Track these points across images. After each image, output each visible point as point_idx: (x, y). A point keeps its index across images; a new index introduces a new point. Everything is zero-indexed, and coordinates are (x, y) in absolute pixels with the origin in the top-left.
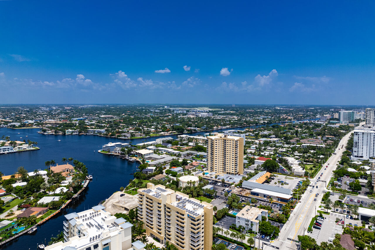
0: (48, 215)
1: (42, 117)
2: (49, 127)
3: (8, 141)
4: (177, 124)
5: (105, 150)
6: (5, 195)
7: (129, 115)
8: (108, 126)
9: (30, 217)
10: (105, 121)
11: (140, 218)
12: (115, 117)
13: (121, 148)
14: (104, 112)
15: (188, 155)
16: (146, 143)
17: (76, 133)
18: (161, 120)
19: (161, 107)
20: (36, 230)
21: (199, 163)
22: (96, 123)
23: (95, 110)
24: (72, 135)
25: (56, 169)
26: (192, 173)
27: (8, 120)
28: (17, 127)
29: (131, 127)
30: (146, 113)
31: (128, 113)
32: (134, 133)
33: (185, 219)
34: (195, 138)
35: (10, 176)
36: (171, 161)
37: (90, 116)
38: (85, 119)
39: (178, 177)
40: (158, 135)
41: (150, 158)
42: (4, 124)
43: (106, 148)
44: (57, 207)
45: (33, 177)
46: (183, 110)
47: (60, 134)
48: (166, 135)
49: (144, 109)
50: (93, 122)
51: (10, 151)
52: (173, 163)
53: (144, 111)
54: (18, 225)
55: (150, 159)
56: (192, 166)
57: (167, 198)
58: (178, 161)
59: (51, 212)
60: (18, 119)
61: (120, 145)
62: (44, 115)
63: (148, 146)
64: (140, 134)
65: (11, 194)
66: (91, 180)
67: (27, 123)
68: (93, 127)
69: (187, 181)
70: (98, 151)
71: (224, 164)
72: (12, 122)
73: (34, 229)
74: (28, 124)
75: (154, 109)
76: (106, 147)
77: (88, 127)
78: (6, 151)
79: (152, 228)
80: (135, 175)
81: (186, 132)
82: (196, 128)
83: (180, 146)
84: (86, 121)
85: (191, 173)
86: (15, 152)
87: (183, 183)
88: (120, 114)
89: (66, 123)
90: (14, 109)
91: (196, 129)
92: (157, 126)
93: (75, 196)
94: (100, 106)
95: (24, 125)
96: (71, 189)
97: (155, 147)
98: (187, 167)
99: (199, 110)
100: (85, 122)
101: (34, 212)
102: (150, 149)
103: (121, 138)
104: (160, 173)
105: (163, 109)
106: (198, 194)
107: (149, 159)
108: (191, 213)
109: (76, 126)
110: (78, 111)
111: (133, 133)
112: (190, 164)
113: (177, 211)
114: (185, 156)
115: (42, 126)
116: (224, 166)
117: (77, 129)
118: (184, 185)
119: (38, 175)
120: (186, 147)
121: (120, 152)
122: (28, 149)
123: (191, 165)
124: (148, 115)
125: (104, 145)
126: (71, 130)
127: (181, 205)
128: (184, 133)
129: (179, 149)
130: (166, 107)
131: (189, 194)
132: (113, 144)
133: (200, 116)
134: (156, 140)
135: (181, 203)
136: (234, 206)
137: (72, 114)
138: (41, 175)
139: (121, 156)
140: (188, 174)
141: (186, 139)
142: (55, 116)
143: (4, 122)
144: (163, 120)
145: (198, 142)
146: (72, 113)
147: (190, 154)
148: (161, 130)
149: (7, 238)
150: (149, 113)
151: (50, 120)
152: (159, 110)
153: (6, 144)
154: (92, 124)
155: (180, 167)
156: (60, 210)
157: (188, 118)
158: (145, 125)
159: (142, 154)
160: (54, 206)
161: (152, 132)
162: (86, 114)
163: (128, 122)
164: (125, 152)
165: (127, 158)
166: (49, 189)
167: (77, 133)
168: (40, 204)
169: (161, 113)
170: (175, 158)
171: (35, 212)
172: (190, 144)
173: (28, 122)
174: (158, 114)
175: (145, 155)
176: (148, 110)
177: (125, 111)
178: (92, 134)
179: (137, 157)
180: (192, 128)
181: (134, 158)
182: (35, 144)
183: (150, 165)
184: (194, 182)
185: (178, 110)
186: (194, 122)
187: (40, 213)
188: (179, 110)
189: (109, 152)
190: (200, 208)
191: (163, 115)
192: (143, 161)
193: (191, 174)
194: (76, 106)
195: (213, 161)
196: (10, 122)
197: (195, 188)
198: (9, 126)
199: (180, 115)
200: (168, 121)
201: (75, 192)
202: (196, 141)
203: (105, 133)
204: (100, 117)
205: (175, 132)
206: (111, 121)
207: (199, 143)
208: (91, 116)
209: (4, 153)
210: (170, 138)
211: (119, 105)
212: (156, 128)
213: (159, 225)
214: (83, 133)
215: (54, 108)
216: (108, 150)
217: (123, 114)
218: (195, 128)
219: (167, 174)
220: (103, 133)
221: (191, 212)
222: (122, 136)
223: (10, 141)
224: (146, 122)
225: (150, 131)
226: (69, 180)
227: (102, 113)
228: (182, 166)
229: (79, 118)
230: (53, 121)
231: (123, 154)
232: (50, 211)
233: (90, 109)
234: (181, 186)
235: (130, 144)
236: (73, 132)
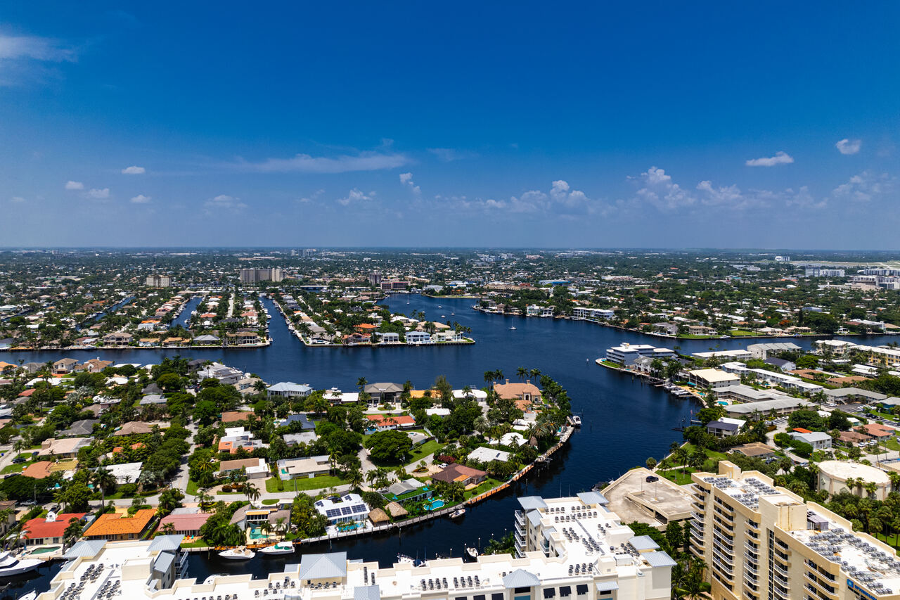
0: (485, 488)
1: (482, 274)
2: (492, 298)
3: (422, 321)
4: (813, 308)
5: (613, 361)
6: (413, 428)
7: (673, 276)
8: (620, 302)
9: (453, 483)
10: (614, 289)
11: (696, 548)
12: (638, 280)
13: (652, 360)
14: (612, 268)
15: (850, 400)
16: (718, 354)
17: (547, 315)
18: (764, 294)
19: (764, 257)
20: (463, 514)
21: (890, 431)
22: (592, 293)
23: (591, 263)
24: (539, 317)
25: (506, 390)
26: (864, 456)
27: (423, 278)
28: (436, 294)
29: (679, 309)
30: (721, 272)
31: (673, 271)
32: (688, 323)
33: (839, 592)
34: (877, 353)
35: (423, 392)
36: (792, 411)
37: (581, 276)
38: (568, 284)
39: (815, 460)
40: (753, 334)
41: (729, 395)
42: (416, 286)
43: (614, 356)
44: (504, 476)
45: (460, 401)
46: (834, 268)
47: (515, 313)
48: (777, 335)
49: (715, 264)
50: (586, 292)
51: (425, 342)
52: (800, 418)
53: (715, 267)
54: (434, 495)
55: (729, 397)
56: (865, 437)
57: (779, 514)
58: (817, 415)
59: (491, 483)
60: (439, 279)
61: (650, 351)
62: (485, 270)
63: (725, 362)
64: (704, 327)
65: (423, 428)
66: (577, 426)
67: (454, 287)
68: (587, 302)
69: (846, 478)
70: (597, 361)
72: (430, 284)
73: (461, 512)
74: (456, 289)
75: (742, 264)
76: (615, 353)
77: (574, 301)
78: (418, 340)
79: (730, 587)
80: (688, 433)
81: (842, 331)
82: (882, 323)
83: (824, 370)
84: (571, 288)
85: (860, 456)
86: (432, 345)
87: (832, 479)
88: (651, 275)
89: (527, 291)
90: (434, 259)
91: (881, 325)
92: (752, 309)
93: (542, 458)
94: (602, 253)
95: (448, 291)
96: (534, 441)
97: (744, 366)
98: (844, 436)
99: (892, 269)
100: (569, 291)
101: (461, 474)
102: (729, 371)
103: (652, 333)
104: (756, 440)
105: (771, 265)
106: (889, 527)
107: (725, 397)
108: (861, 578)
109: (548, 297)
110: (554, 264)
111: (683, 323)
112: (856, 428)
113: (812, 559)
114: (841, 403)
115: (481, 294)
117: (550, 304)
118: (837, 489)
119: (470, 398)
120: (842, 377)
121: (649, 369)
122: (454, 341)
123: (862, 431)
124: (727, 280)
125: (610, 348)
126: (537, 308)
127: (823, 544)
128: (837, 335)
129: (818, 379)
130: (779, 259)
131: (854, 517)
132: (632, 348)
133: (896, 287)
134: (748, 347)
135: (824, 538)
137: (541, 270)
138: (476, 399)
139: (651, 380)
140: (851, 457)
141: (843, 353)
142: (506, 275)
143: (418, 282)
144: (769, 294)
145: (889, 367)
146: (541, 268)
147: (857, 400)
148: (762, 321)
149: (415, 515)
150: (728, 274)
151: (496, 283)
152: (758, 266)
153: (419, 328)
154: (584, 294)
155: (822, 431)
156: (508, 482)
157: (852, 292)
158: (718, 305)
159: (706, 382)
160: (498, 472)
161: (737, 326)
162: (571, 271)
163: (673, 296)
164: (663, 372)
165: (667, 387)
166: (490, 433)
167: (551, 315)
168: (472, 460)
169: (764, 275)
170: (805, 402)
171: (464, 474)
172: (859, 368)
173: (456, 285)
174: (755, 278)
175: (714, 383)
176: (727, 265)
177: (665, 266)
178: (583, 318)
179: (693, 386)
180: (865, 322)
181: (684, 390)
182: (467, 333)
183: (728, 414)
184: (872, 486)
185: (817, 268)
186: (873, 306)
187: (471, 481)
188: (823, 268)
189: (622, 365)
190: (894, 570)
191: (768, 279)
192: (711, 400)
193: (861, 459)
194: (549, 252)
196: (427, 284)
197: (877, 505)
198: (424, 291)
199: (825, 284)
200: (786, 297)
201: (542, 451)
202: (879, 361)
203: (613, 319)
204: (601, 280)
205: (806, 331)
206: (629, 290)
207: (890, 370)
208: (583, 276)
209: (415, 345)
210: (790, 346)
211: (648, 251)
212: (750, 315)
213: (750, 585)
214: (562, 314)
215: (505, 257)
216: (620, 362)
217: (660, 275)
218: (877, 323)
219: (778, 444)
220: (608, 319)
221: (861, 574)
222: (654, 329)
223: (425, 322)
224: (721, 297)
225: (732, 322)
226: (529, 420)
227: (609, 270)
228: (831, 432)
229: (555, 280)
230: (501, 285)
231: (657, 375)
232: (490, 480)
233: (580, 260)
234: (826, 488)
235: (676, 353)
236: (541, 312)
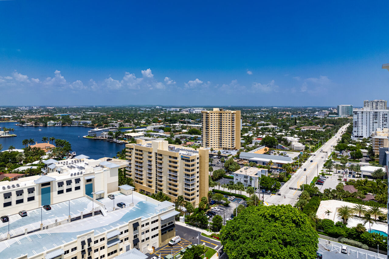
4: (169, 118)
5: (91, 136)
7: (117, 112)
8: (94, 120)
10: (92, 116)
12: (102, 113)
13: (108, 133)
14: (90, 110)
15: (181, 137)
16: (136, 130)
17: (58, 125)
18: (152, 116)
19: (152, 107)
21: (193, 143)
22: (81, 117)
23: (81, 109)
29: (120, 120)
30: (136, 111)
34: (189, 126)
40: (149, 125)
43: (91, 133)
47: (41, 125)
53: (134, 110)
56: (186, 145)
61: (107, 130)
63: (138, 131)
64: (130, 125)
70: (84, 137)
71: (220, 139)
81: (179, 123)
84: (71, 116)
88: (107, 112)
92: (148, 119)
94: (86, 107)
97: (145, 132)
105: (155, 109)
111: (121, 124)
112: (183, 144)
116: (220, 141)
121: (107, 136)
122: (3, 136)
124: (139, 113)
125: (89, 131)
130: (157, 107)
132: (99, 129)
133: (194, 112)
134: (147, 128)
136: (231, 169)
139: (108, 140)
141: (179, 127)
144: (154, 115)
146: (55, 111)
148: (152, 122)
150: (139, 111)
152: (150, 109)
154: (77, 118)
157: (181, 114)
159: (131, 137)
161: (142, 124)
164: (113, 136)
165: (115, 141)
168: (15, 171)
169: (152, 111)
172: (183, 130)
174: (149, 112)
175: (134, 137)
176: (139, 109)
177: (114, 110)
178: (77, 125)
179: (126, 140)
180: (185, 120)
181: (122, 141)
195: (208, 136)
199: (173, 112)
203: (91, 123)
204: (85, 114)
205: (167, 124)
208: (77, 113)
210: (162, 126)
213: (149, 178)
214: (66, 124)
216: (94, 135)
217: (112, 112)
218: (189, 120)
220: (89, 124)
222: (109, 126)
225: (140, 123)
231: (111, 138)
236: (55, 124)
